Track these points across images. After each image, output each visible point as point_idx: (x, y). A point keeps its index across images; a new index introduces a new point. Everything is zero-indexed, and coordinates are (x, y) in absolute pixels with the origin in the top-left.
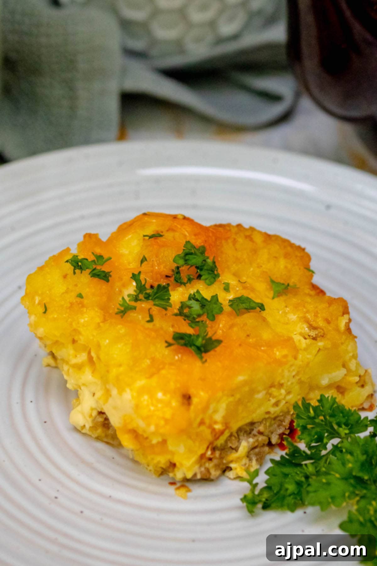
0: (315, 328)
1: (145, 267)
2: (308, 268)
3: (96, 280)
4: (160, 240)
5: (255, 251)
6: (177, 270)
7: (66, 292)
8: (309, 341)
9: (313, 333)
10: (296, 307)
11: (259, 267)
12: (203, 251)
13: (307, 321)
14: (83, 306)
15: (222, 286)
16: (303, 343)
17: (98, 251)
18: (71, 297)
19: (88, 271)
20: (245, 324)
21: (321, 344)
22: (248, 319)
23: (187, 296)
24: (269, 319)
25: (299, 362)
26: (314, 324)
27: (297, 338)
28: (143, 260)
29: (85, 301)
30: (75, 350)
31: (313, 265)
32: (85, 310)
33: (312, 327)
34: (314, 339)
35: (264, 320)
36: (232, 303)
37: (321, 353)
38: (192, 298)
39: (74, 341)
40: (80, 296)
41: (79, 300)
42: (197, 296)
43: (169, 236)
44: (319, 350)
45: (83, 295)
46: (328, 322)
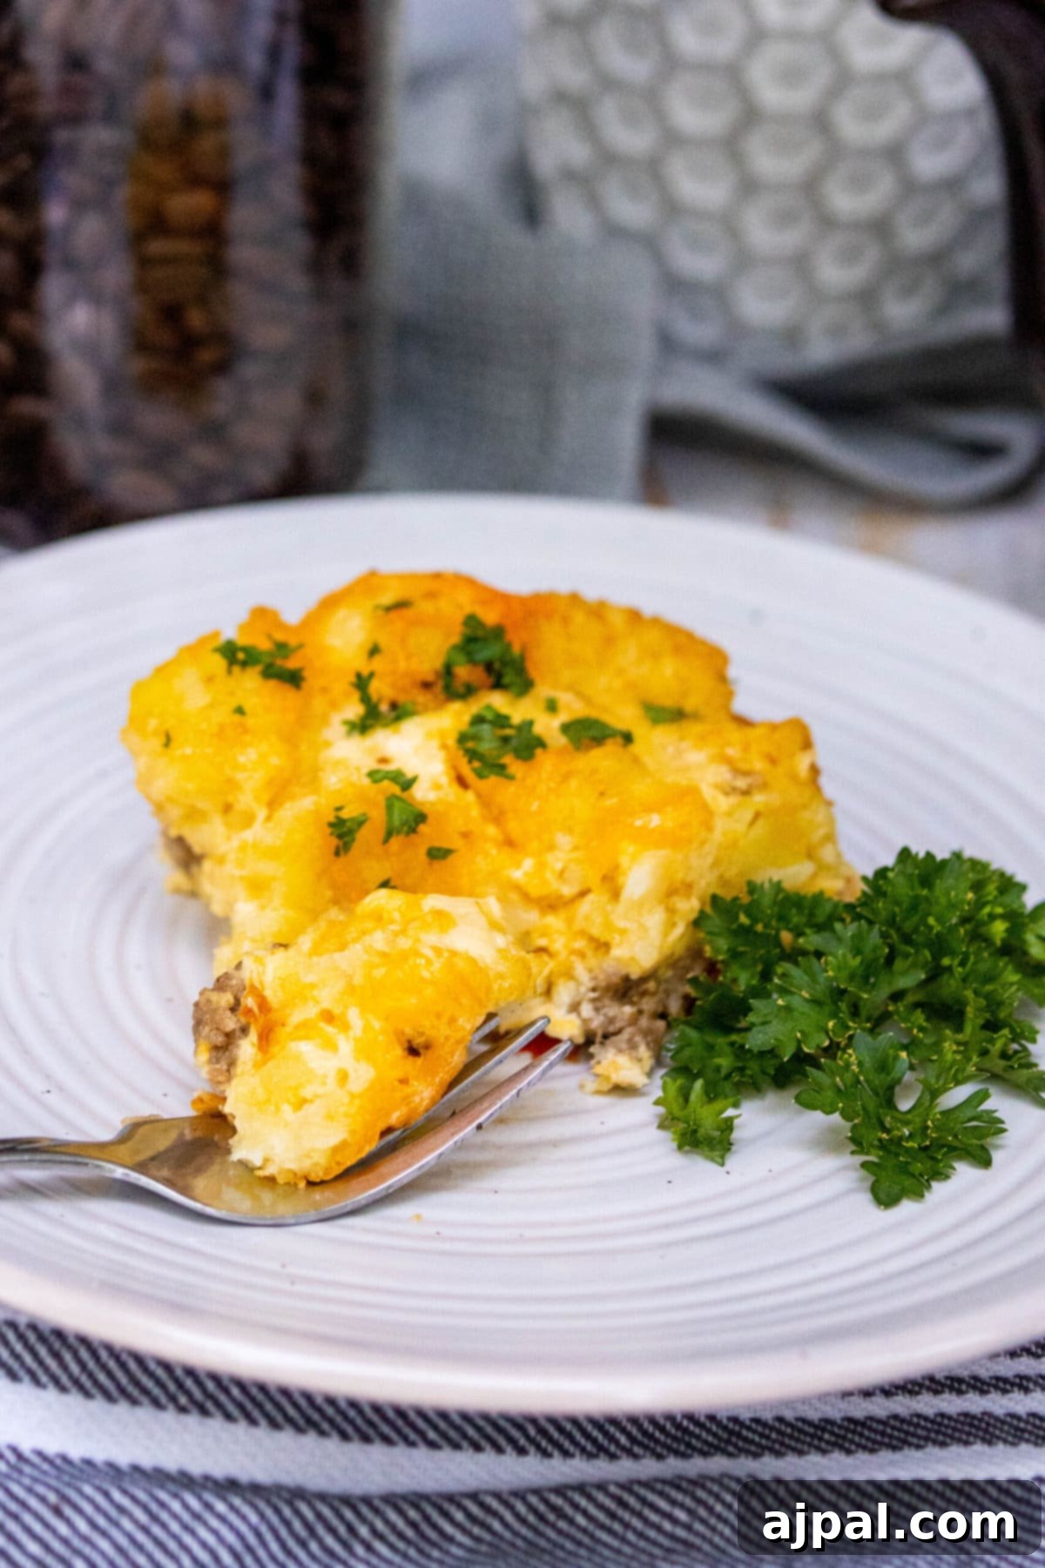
0: (746, 774)
1: (378, 664)
2: (722, 678)
3: (272, 683)
4: (408, 613)
5: (609, 641)
6: (448, 671)
7: (211, 706)
8: (734, 800)
9: (742, 783)
10: (702, 739)
11: (620, 672)
12: (498, 632)
13: (728, 761)
14: (246, 731)
15: (542, 705)
16: (722, 803)
17: (280, 636)
18: (223, 715)
19: (259, 668)
20: (594, 771)
21: (759, 799)
22: (603, 759)
23: (467, 718)
24: (647, 760)
25: (717, 835)
26: (744, 766)
27: (708, 793)
28: (374, 651)
29: (250, 721)
30: (227, 825)
31: (732, 672)
32: (248, 738)
33: (738, 772)
34: (746, 793)
35: (636, 760)
36: (566, 728)
37: (761, 822)
38: (478, 720)
39: (227, 808)
40: (240, 711)
41: (237, 718)
42: (489, 716)
43: (426, 607)
44: (757, 815)
45: (247, 708)
46: (773, 761)
